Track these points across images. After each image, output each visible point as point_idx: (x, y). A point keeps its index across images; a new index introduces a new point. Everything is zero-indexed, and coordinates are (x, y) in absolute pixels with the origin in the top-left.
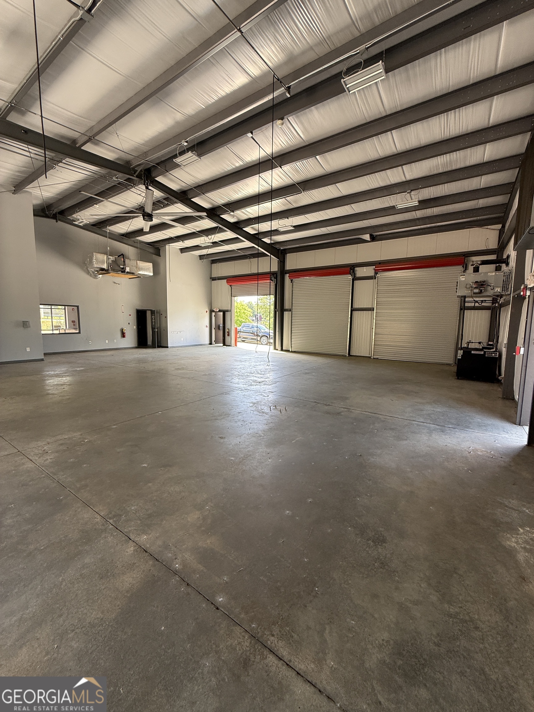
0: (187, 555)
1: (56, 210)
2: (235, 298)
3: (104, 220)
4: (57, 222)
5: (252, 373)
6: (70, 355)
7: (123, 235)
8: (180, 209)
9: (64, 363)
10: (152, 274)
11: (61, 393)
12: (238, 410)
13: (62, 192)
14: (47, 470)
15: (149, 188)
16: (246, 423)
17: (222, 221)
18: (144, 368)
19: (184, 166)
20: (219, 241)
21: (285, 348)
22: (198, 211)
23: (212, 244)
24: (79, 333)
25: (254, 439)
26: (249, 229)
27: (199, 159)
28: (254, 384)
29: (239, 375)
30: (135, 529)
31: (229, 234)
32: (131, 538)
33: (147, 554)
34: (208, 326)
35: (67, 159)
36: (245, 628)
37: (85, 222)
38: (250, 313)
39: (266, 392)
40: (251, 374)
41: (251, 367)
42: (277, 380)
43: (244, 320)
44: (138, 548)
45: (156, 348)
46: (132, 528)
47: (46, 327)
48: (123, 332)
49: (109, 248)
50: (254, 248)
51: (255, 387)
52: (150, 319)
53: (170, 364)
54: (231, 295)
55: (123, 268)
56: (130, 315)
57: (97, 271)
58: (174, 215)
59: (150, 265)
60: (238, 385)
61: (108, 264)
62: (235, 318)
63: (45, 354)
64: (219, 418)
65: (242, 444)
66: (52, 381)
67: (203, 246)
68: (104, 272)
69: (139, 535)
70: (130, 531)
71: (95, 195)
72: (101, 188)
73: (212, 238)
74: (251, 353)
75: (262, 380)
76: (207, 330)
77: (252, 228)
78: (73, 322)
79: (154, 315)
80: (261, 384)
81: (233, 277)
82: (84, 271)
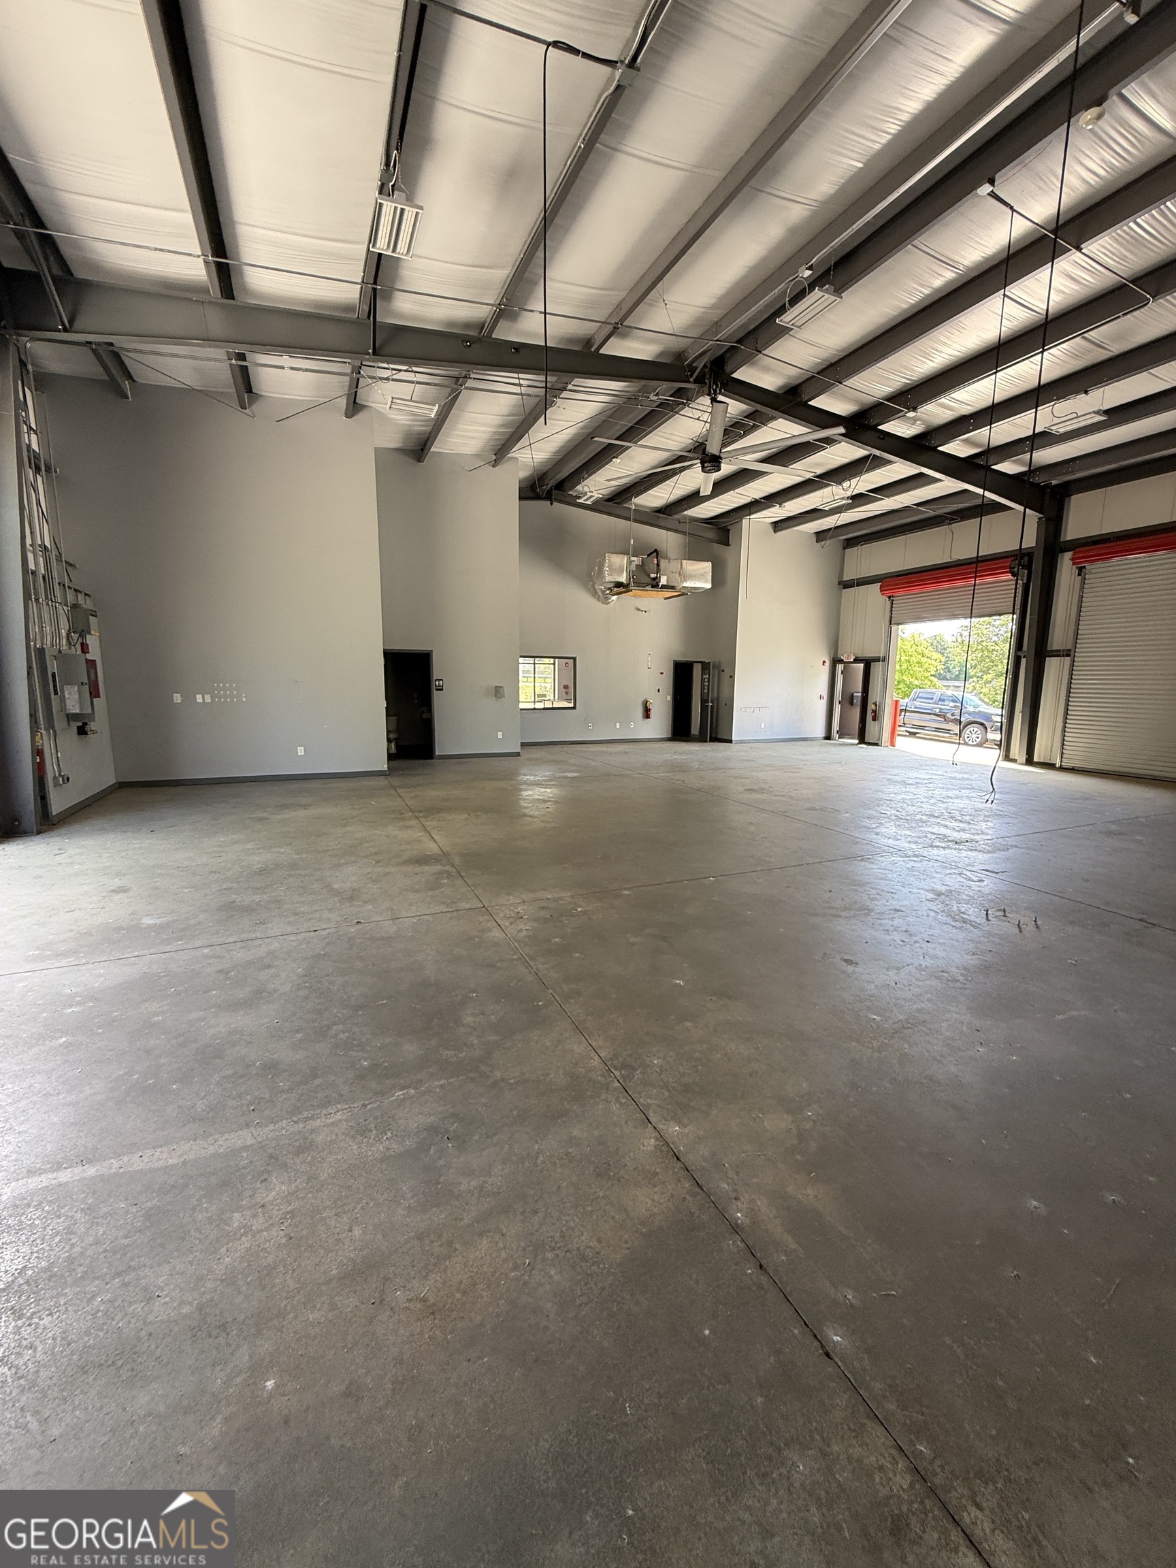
0: (762, 1203)
1: (552, 483)
2: (900, 627)
3: (628, 485)
4: (551, 504)
5: (935, 817)
6: (558, 748)
7: (659, 511)
8: (783, 430)
9: (549, 762)
10: (709, 586)
11: (544, 815)
12: (894, 903)
13: (562, 447)
14: (522, 948)
15: (718, 399)
16: (915, 938)
17: (883, 439)
18: (683, 781)
19: (799, 327)
20: (868, 491)
21: (1039, 757)
22: (823, 427)
23: (851, 501)
24: (574, 708)
25: (934, 983)
26: (958, 445)
27: (839, 299)
28: (940, 844)
29: (898, 818)
30: (659, 1106)
31: (900, 469)
32: (651, 1119)
33: (679, 1164)
34: (825, 697)
35: (577, 381)
36: (898, 1442)
37: (596, 495)
38: (937, 663)
39: (974, 869)
40: (932, 819)
41: (932, 801)
42: (1010, 841)
43: (916, 682)
44: (663, 1145)
45: (706, 742)
46: (654, 1102)
47: (526, 699)
48: (646, 707)
49: (632, 542)
50: (966, 495)
51: (942, 852)
52: (700, 682)
53: (735, 777)
54: (891, 621)
55: (654, 579)
56: (662, 673)
57: (609, 589)
58: (763, 448)
59: (708, 566)
60: (896, 843)
61: (629, 573)
62: (895, 676)
63: (523, 744)
64: (843, 914)
65: (901, 989)
66: (530, 793)
67: (827, 509)
68: (621, 589)
69: (666, 1120)
70: (649, 1106)
71: (616, 439)
72: (626, 423)
73: (852, 487)
74: (934, 765)
75: (965, 836)
76: (822, 706)
77: (965, 441)
78: (566, 687)
79: (707, 671)
80: (961, 847)
81: (898, 576)
82: (589, 591)
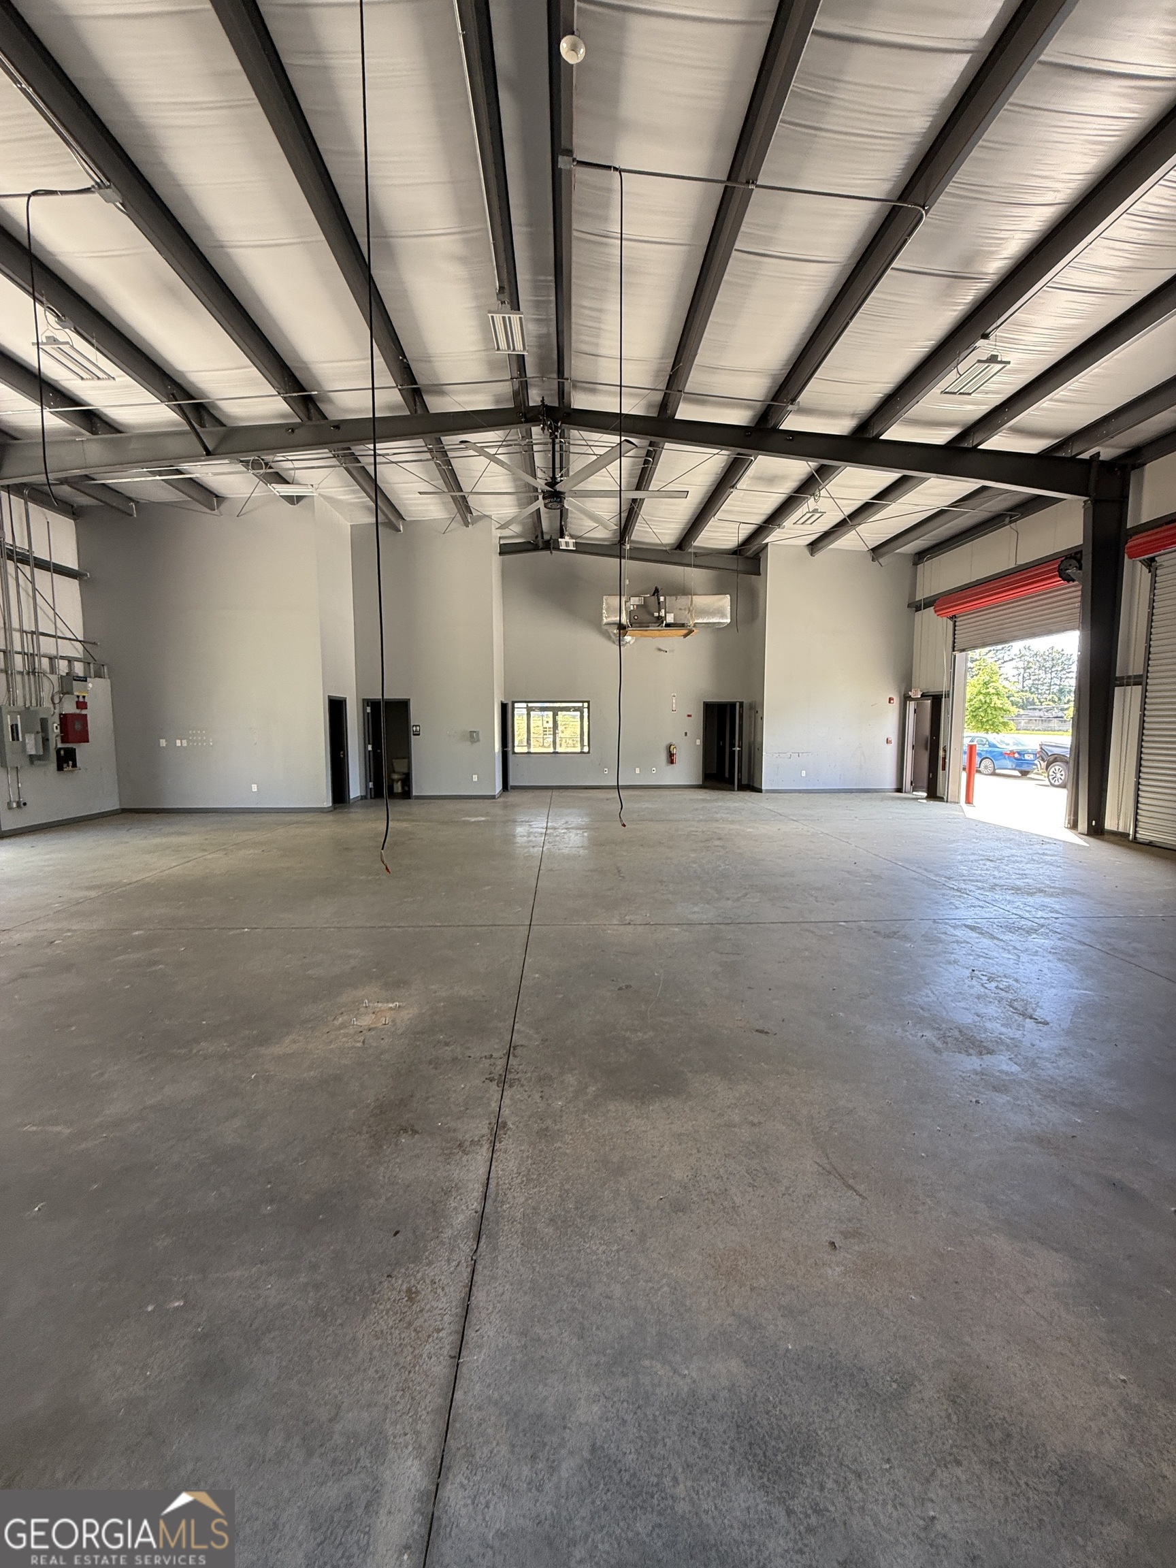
2: (962, 654)
4: (551, 553)
7: (676, 546)
10: (727, 620)
34: (895, 741)
48: (670, 752)
54: (954, 647)
55: (659, 618)
56: (689, 716)
59: (726, 600)
61: (629, 613)
76: (891, 751)
